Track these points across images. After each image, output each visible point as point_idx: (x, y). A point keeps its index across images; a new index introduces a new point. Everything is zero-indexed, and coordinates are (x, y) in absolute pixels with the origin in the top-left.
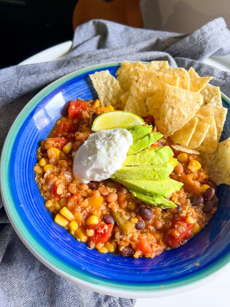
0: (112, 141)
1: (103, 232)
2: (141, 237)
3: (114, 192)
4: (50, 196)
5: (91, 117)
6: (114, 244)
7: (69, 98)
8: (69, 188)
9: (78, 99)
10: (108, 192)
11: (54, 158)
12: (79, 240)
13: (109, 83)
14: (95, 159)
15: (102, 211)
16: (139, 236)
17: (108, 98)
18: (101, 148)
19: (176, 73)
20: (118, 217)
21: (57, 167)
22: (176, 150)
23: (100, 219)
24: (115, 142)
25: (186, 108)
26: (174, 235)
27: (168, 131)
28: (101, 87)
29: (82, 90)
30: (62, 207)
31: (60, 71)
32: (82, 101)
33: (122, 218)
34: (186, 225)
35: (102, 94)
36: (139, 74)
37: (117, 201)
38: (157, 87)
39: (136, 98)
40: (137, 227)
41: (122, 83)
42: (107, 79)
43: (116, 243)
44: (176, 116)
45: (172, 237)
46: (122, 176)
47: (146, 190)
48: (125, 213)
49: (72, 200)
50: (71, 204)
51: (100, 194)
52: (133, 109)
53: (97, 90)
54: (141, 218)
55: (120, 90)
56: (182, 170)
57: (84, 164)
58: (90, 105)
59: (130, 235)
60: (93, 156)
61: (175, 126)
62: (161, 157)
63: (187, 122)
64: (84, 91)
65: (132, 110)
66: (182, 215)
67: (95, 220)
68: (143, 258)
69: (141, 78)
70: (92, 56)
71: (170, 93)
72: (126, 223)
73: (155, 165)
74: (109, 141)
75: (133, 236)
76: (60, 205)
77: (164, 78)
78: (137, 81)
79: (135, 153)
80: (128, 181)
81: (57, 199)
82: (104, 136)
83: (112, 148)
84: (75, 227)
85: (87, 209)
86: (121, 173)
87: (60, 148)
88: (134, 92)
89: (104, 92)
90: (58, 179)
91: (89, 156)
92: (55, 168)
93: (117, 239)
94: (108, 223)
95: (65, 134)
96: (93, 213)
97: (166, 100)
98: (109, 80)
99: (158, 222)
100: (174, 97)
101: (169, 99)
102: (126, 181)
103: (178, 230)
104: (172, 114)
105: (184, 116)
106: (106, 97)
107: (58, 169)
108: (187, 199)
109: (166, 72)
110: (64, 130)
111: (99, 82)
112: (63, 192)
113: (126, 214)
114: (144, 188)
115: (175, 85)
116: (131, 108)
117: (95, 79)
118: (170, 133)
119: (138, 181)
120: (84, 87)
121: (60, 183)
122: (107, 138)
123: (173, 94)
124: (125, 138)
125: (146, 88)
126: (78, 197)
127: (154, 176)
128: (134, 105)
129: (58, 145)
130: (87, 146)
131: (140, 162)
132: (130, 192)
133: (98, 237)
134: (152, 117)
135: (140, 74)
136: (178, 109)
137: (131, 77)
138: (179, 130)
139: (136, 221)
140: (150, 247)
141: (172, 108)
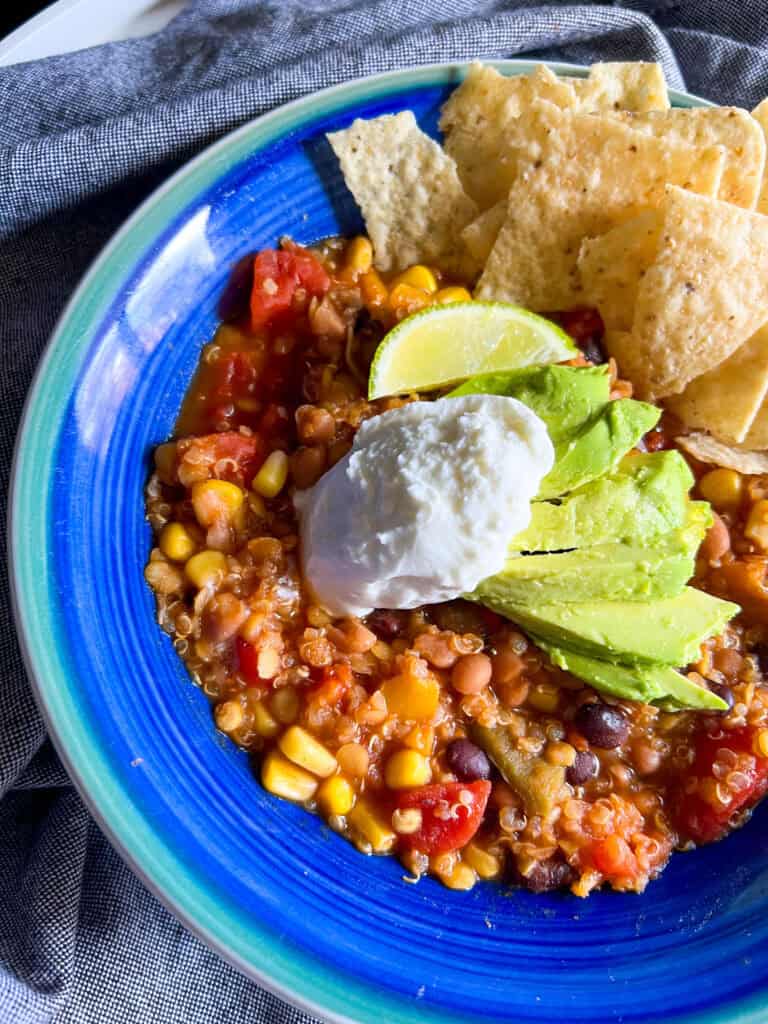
0: (471, 461)
1: (456, 816)
2: (595, 821)
3: (477, 651)
4: (229, 680)
5: (351, 330)
6: (497, 850)
7: (244, 241)
8: (302, 648)
9: (282, 243)
10: (456, 652)
11: (224, 525)
12: (368, 849)
13: (413, 170)
14: (406, 542)
15: (438, 731)
16: (587, 813)
17: (407, 234)
18: (432, 496)
19: (709, 131)
20: (502, 747)
21: (243, 564)
22: (701, 458)
23: (435, 761)
24: (485, 470)
25: (741, 287)
26: (710, 800)
27: (662, 377)
28: (377, 186)
29: (297, 199)
30: (283, 728)
31: (191, 111)
32: (299, 252)
33: (520, 751)
34: (751, 762)
35: (382, 214)
36: (549, 132)
37: (490, 684)
38: (627, 192)
39: (533, 234)
40: (572, 777)
41: (469, 169)
42: (404, 152)
43: (507, 848)
44: (702, 319)
45: (704, 808)
46: (510, 595)
47: (610, 648)
48: (524, 725)
49: (323, 702)
50: (323, 717)
51: (426, 663)
52: (515, 282)
53: (359, 201)
54: (585, 743)
55: (460, 197)
56: (725, 542)
57: (358, 556)
58: (333, 266)
59: (553, 815)
60: (399, 529)
61: (692, 360)
62: (659, 509)
63: (741, 340)
64: (304, 202)
65: (510, 285)
66: (735, 721)
67: (418, 769)
68: (606, 892)
69: (556, 149)
70: (315, 21)
71: (686, 224)
72: (534, 773)
73: (641, 546)
74: (458, 460)
75: (562, 815)
76: (274, 716)
77: (663, 152)
78: (538, 164)
79: (556, 494)
80: (534, 612)
81: (259, 693)
82: (432, 435)
83: (475, 498)
84: (342, 799)
85: (385, 730)
86: (508, 585)
87: (240, 477)
88: (525, 212)
89: (392, 205)
90: (254, 612)
91: (382, 531)
92: (237, 568)
93: (509, 835)
94: (468, 778)
95: (248, 405)
96: (408, 742)
97: (668, 252)
98: (415, 156)
99: (646, 749)
100: (703, 243)
101: (677, 250)
102: (525, 612)
103: (723, 784)
104: (687, 310)
105: (732, 318)
106: (400, 227)
107: (245, 570)
108: (742, 653)
109: (669, 126)
110: (238, 385)
111: (369, 163)
112: (281, 667)
113: (529, 734)
114: (600, 640)
115: (703, 188)
116: (508, 276)
117: (354, 150)
118: (672, 384)
119: (572, 612)
120: (304, 188)
121: (262, 633)
122: (444, 444)
123: (699, 228)
124: (522, 444)
125: (578, 196)
126: (344, 686)
127: (638, 591)
128: (524, 266)
129: (230, 465)
130: (364, 483)
131: (580, 537)
132: (539, 650)
133: (438, 832)
134: (595, 313)
135: (553, 131)
136: (713, 290)
137: (513, 144)
138: (709, 372)
139: (568, 756)
140: (628, 848)
141: (689, 285)
